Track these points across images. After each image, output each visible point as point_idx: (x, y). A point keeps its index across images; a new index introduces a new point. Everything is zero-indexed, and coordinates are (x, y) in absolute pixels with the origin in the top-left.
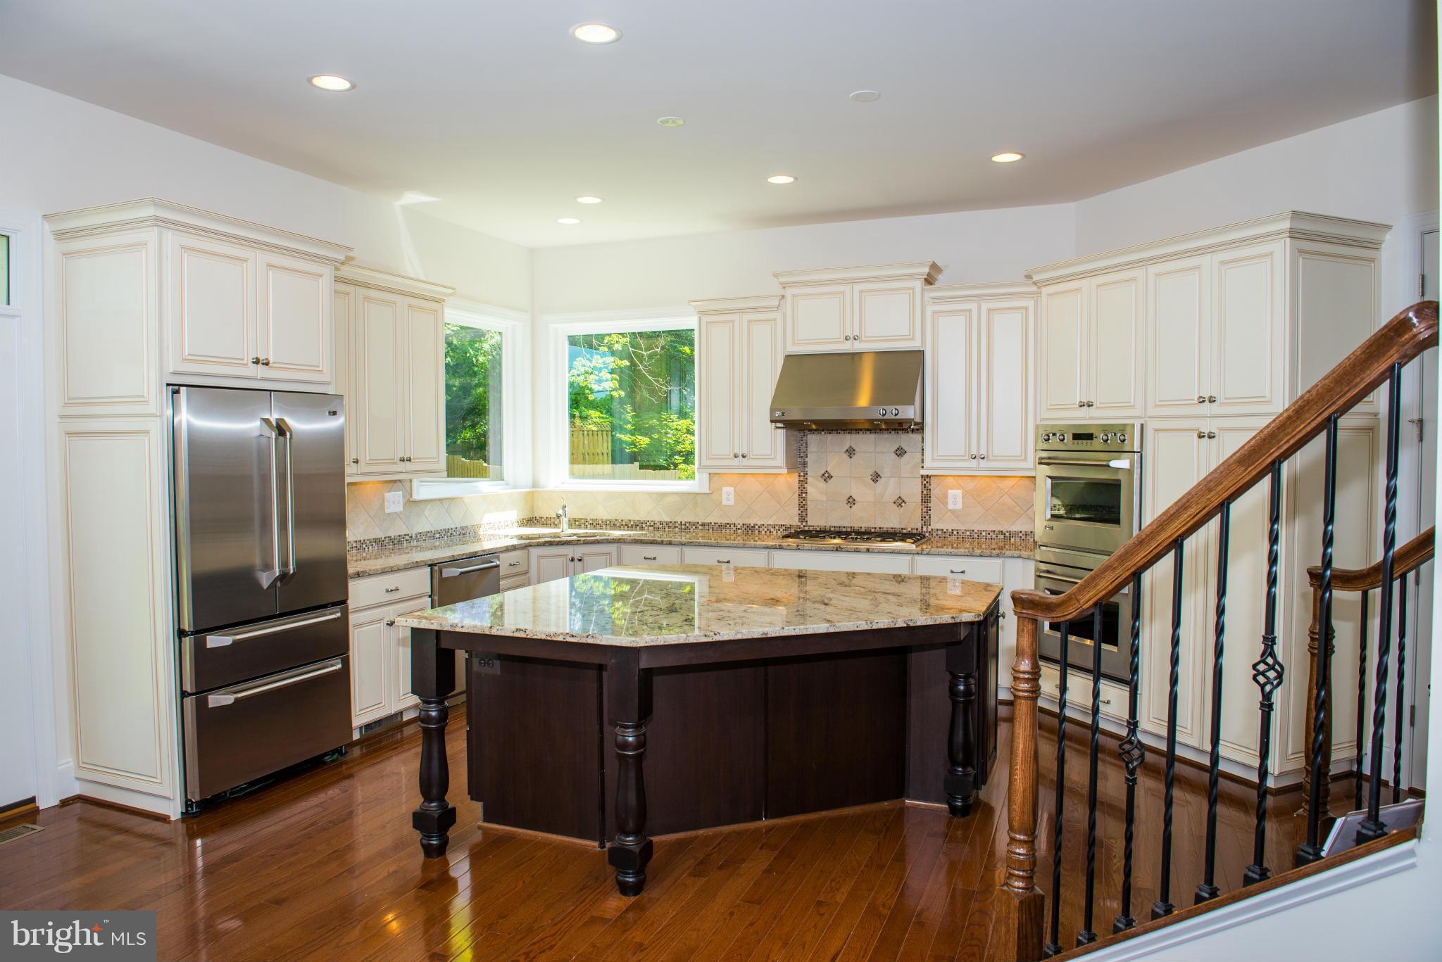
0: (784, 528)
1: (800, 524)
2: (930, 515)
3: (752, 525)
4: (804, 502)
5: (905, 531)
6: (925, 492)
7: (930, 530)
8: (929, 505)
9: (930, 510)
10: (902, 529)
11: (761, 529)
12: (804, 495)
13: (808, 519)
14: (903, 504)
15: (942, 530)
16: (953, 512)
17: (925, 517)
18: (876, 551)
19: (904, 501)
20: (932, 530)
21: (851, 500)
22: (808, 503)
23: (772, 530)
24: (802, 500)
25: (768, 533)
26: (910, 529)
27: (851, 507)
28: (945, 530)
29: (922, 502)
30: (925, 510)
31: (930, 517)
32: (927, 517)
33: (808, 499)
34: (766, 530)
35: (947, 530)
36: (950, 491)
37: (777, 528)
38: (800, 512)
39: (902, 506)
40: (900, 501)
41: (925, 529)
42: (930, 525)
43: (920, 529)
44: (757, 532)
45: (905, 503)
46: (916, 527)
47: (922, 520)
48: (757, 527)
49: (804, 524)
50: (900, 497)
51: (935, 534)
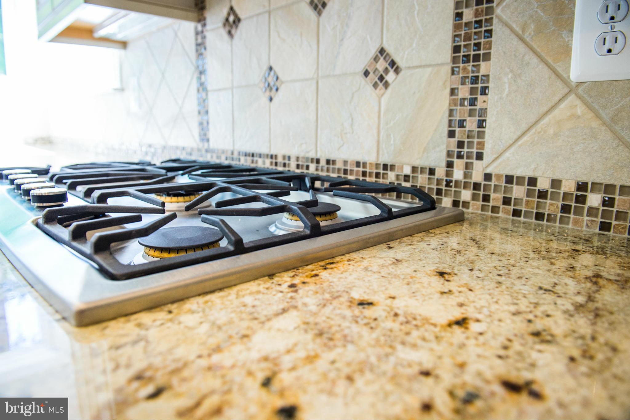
2: (483, 111)
5: (391, 177)
7: (477, 177)
8: (484, 68)
9: (484, 91)
10: (385, 167)
14: (390, 77)
15: (532, 181)
17: (461, 124)
19: (393, 63)
20: (488, 177)
26: (407, 171)
27: (271, 99)
28: (543, 184)
29: (455, 60)
30: (464, 92)
31: (481, 124)
32: (471, 124)
35: (556, 183)
39: (386, 85)
40: (382, 65)
41: (458, 174)
42: (480, 157)
43: (440, 173)
45: (397, 71)
46: (428, 163)
47: (451, 134)
50: (382, 51)
51: (496, 198)
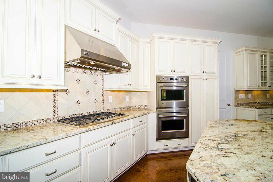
0: (44, 120)
1: (54, 116)
3: (21, 123)
4: (56, 105)
6: (103, 97)
9: (104, 103)
10: (96, 111)
11: (27, 124)
12: (56, 102)
13: (58, 113)
14: (97, 102)
16: (110, 103)
18: (124, 120)
21: (78, 102)
22: (58, 105)
23: (36, 123)
24: (55, 104)
25: (33, 125)
27: (78, 105)
29: (102, 101)
31: (104, 106)
33: (58, 103)
34: (31, 124)
36: (109, 96)
37: (39, 121)
38: (53, 110)
42: (104, 109)
44: (24, 126)
47: (102, 107)
48: (24, 123)
49: (56, 116)
50: (95, 99)
